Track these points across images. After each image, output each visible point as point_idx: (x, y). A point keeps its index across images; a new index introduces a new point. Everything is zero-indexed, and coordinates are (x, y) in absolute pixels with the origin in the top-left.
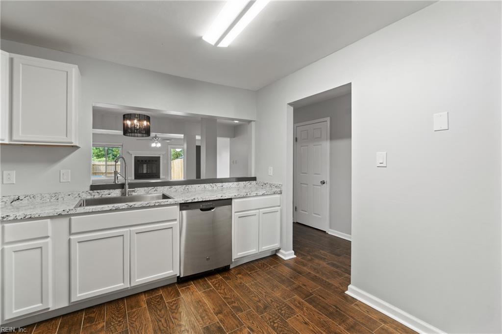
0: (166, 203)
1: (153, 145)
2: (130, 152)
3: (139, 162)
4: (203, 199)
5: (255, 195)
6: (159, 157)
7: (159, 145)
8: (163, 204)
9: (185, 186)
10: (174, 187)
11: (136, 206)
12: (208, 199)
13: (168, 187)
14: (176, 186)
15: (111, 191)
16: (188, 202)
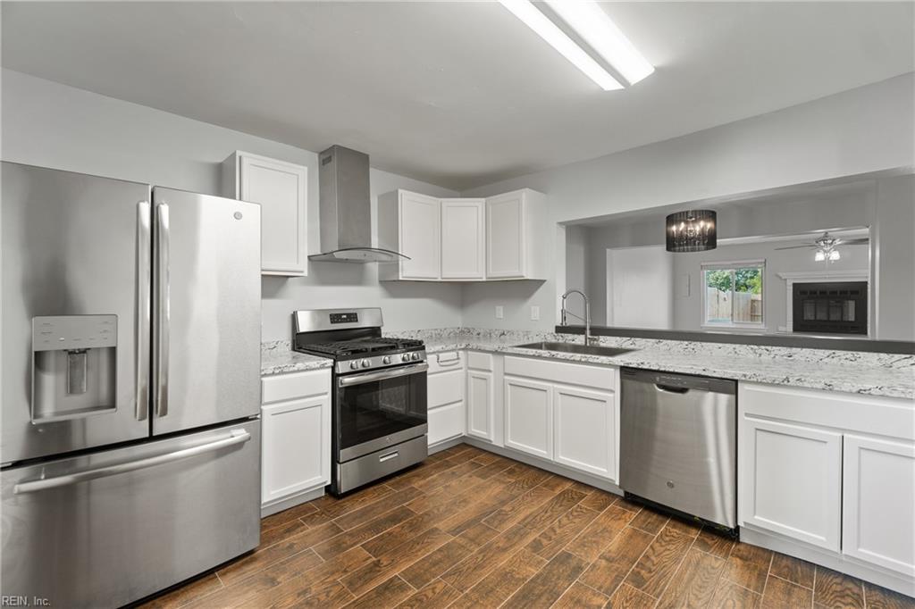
0: (596, 361)
1: (820, 257)
2: (781, 274)
4: (660, 367)
6: (864, 284)
7: (835, 256)
8: (590, 360)
9: (686, 343)
10: (665, 342)
11: (559, 356)
12: (671, 370)
13: (654, 340)
14: (669, 341)
15: (576, 336)
16: (631, 366)
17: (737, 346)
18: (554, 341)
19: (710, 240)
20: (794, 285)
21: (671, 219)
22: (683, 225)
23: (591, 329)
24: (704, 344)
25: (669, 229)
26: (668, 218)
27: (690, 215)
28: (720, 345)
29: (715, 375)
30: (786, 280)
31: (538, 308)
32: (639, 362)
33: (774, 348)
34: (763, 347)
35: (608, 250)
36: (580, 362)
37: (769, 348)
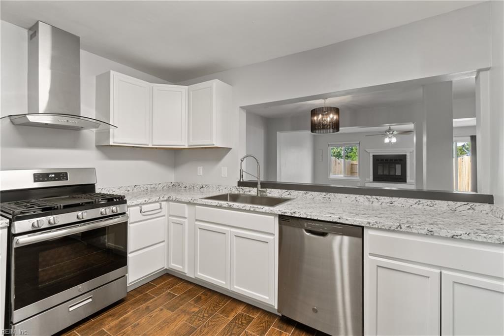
0: (261, 210)
1: (387, 140)
2: (367, 150)
3: (379, 161)
4: (307, 215)
5: (423, 232)
6: (405, 156)
7: (394, 140)
8: (257, 210)
9: (324, 193)
10: (310, 193)
11: (234, 207)
12: (316, 218)
13: (303, 192)
14: (313, 192)
15: (251, 189)
16: (286, 214)
17: (357, 196)
18: (236, 192)
19: (336, 126)
20: (373, 155)
21: (314, 112)
22: (320, 116)
23: (261, 184)
24: (336, 194)
25: (312, 118)
26: (312, 111)
27: (324, 110)
28: (346, 195)
29: (347, 222)
30: (369, 153)
31: (226, 168)
32: (292, 211)
33: (381, 197)
34: (374, 197)
35: (278, 132)
36: (249, 211)
37: (378, 197)
